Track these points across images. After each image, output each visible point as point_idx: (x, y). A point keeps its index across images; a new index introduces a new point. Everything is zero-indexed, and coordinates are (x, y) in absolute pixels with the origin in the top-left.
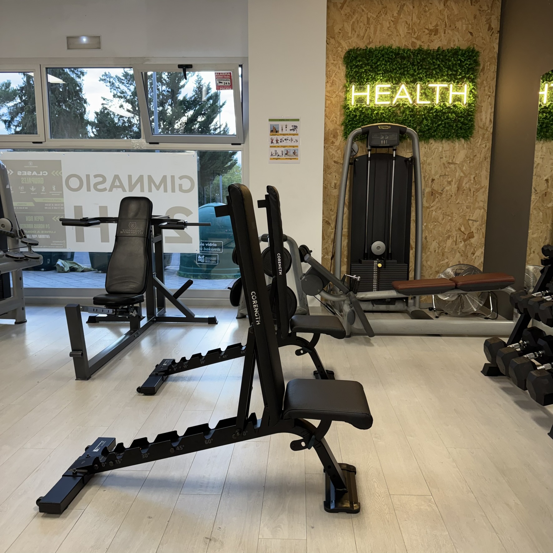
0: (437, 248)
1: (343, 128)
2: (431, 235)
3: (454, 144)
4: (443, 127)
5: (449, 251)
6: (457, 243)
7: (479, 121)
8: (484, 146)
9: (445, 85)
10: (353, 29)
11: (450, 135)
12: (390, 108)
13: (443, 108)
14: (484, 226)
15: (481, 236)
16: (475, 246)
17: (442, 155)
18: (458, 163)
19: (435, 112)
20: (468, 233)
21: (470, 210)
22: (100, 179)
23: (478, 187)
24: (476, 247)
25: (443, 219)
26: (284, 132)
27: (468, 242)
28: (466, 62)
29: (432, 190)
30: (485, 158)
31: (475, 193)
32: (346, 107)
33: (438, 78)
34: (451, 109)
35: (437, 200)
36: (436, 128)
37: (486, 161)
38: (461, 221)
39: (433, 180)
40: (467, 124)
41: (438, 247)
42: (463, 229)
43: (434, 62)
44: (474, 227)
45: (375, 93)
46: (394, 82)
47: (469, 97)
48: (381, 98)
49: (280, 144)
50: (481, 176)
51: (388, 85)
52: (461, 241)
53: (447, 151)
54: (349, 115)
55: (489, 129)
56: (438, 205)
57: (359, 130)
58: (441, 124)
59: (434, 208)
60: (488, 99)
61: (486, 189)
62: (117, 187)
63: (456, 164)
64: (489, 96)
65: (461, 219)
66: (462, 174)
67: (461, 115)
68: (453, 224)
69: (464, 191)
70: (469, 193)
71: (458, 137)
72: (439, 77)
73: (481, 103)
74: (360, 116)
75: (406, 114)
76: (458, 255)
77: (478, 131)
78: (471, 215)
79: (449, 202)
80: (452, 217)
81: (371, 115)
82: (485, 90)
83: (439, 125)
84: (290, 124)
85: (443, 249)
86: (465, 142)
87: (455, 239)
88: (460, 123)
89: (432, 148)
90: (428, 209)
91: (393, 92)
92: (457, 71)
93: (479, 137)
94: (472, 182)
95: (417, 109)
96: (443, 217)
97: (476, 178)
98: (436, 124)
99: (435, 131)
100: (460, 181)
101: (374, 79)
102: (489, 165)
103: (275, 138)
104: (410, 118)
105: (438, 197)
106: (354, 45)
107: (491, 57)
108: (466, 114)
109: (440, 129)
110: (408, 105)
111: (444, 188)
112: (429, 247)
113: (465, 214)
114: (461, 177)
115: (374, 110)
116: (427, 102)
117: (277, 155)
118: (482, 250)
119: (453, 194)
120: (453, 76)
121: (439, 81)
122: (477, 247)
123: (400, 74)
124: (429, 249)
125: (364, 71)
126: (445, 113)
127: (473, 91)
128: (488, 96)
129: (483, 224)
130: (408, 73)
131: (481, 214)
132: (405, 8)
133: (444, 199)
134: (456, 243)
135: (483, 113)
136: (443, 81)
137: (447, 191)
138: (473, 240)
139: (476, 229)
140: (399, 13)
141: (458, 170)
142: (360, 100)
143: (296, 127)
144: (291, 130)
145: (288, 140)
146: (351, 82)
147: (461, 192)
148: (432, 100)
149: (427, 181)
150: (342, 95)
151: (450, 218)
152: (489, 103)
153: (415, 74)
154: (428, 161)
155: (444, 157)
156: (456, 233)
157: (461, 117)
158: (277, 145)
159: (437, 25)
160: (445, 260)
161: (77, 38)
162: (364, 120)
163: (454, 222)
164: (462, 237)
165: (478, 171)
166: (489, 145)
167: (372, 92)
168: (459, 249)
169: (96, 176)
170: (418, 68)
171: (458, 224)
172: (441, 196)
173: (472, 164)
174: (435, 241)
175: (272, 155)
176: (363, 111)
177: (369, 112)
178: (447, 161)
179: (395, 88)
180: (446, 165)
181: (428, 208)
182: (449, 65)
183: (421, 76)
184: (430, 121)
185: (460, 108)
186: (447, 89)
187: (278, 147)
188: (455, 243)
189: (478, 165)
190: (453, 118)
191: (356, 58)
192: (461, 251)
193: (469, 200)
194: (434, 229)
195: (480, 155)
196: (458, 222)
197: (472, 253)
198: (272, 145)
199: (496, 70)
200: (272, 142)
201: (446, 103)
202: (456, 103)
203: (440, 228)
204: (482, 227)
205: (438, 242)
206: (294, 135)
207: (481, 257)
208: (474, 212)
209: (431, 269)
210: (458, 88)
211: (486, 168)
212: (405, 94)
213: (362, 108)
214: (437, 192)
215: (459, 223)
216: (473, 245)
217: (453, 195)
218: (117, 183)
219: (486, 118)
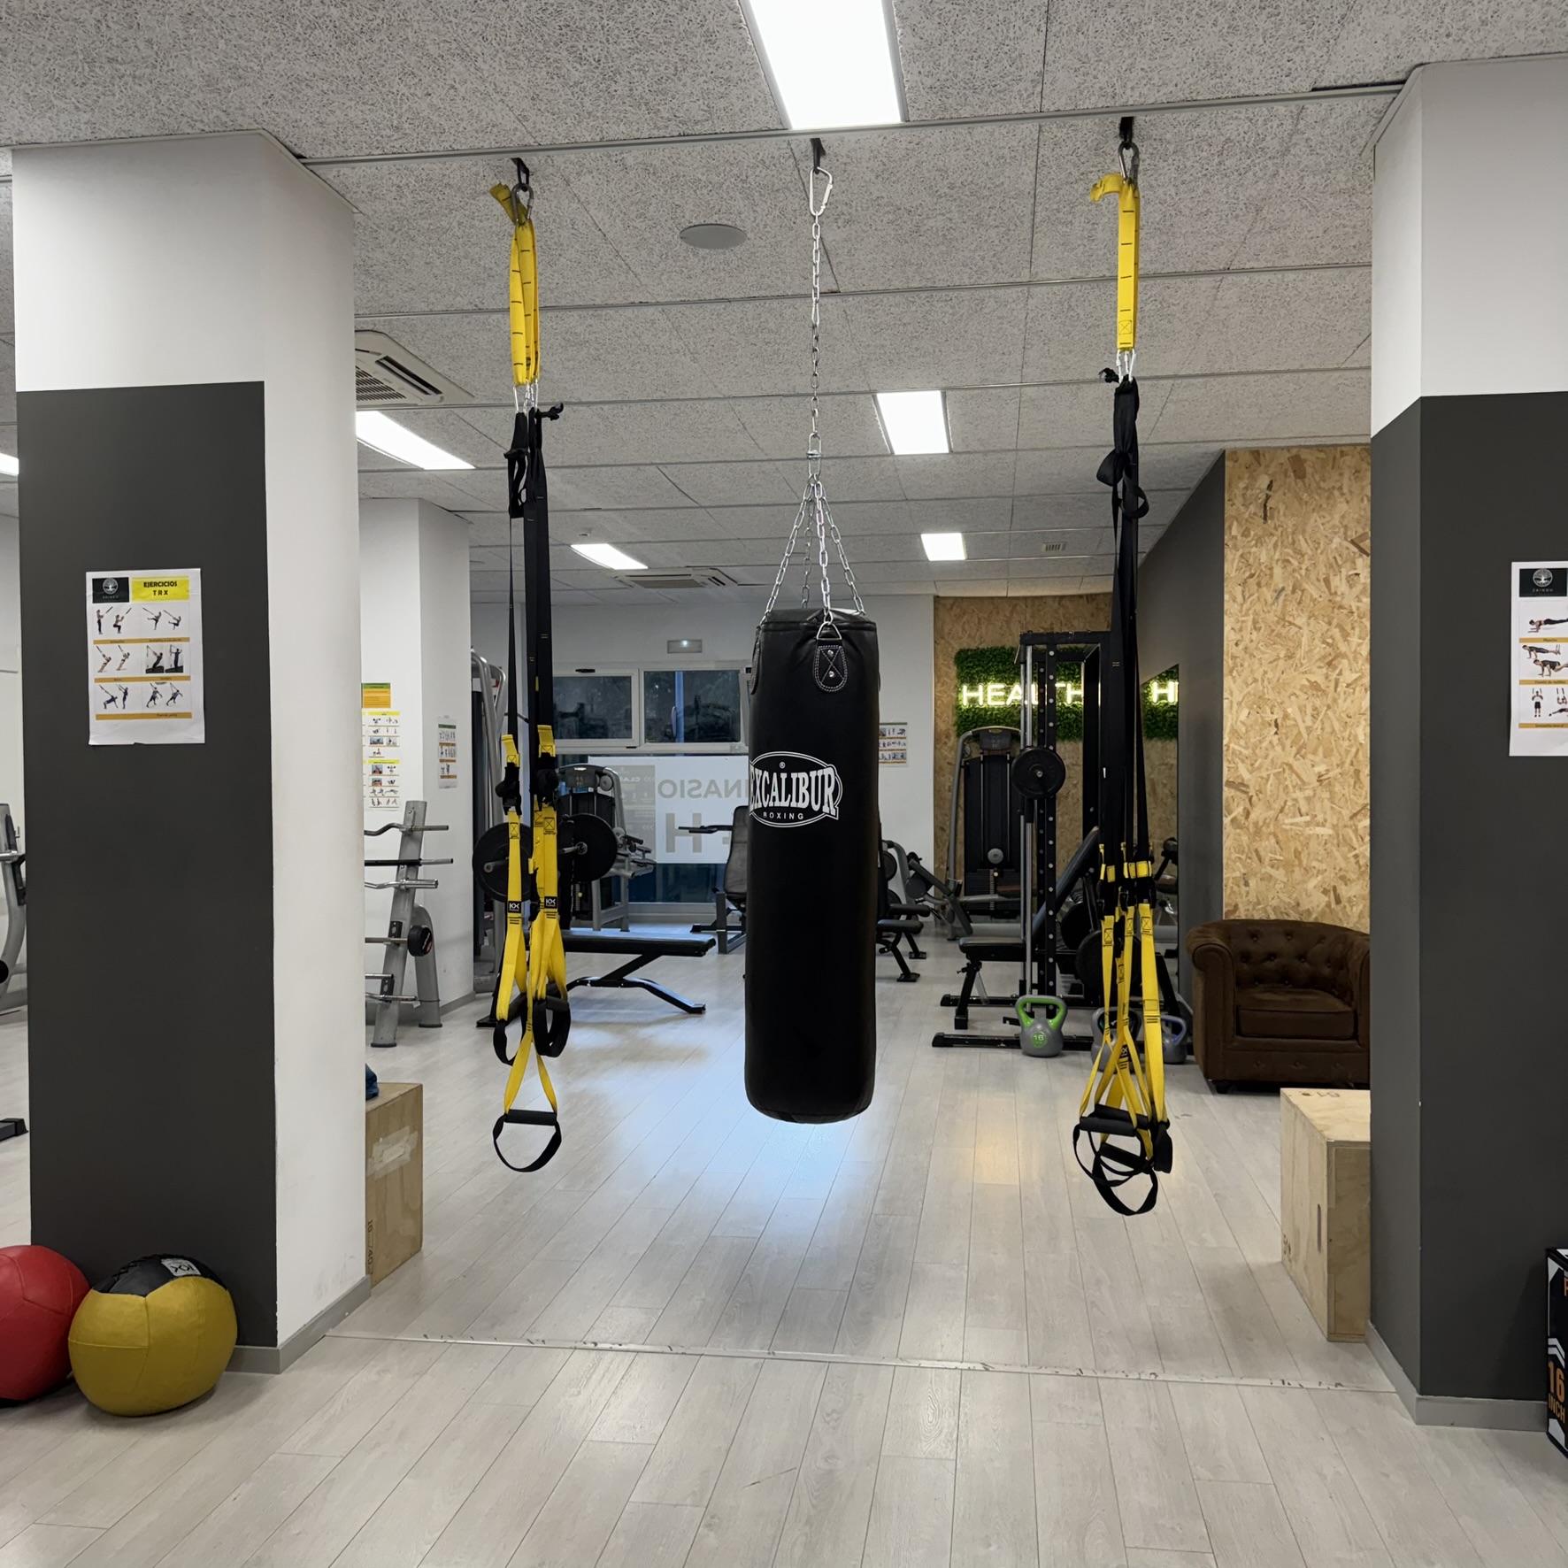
1: (956, 727)
9: (1064, 684)
10: (964, 629)
12: (1004, 709)
13: (1065, 709)
22: (695, 785)
26: (892, 735)
32: (958, 707)
34: (1070, 709)
45: (988, 694)
46: (1007, 682)
48: (995, 698)
49: (888, 748)
51: (1002, 686)
54: (962, 716)
57: (970, 733)
62: (713, 793)
67: (1078, 714)
74: (973, 717)
81: (985, 715)
84: (898, 728)
91: (1007, 693)
103: (882, 741)
106: (965, 646)
108: (1082, 713)
115: (988, 711)
117: (884, 759)
120: (1071, 676)
123: (1011, 674)
125: (975, 671)
126: (1067, 713)
136: (1063, 680)
142: (973, 701)
143: (903, 731)
144: (898, 733)
145: (895, 743)
146: (962, 682)
150: (954, 695)
157: (1078, 717)
158: (885, 748)
161: (679, 641)
162: (976, 722)
167: (985, 692)
169: (690, 782)
176: (976, 712)
179: (1008, 688)
185: (1077, 708)
187: (885, 750)
190: (1072, 718)
191: (967, 658)
201: (1067, 703)
202: (1074, 704)
206: (901, 738)
210: (1075, 686)
212: (1019, 694)
213: (975, 709)
218: (713, 789)
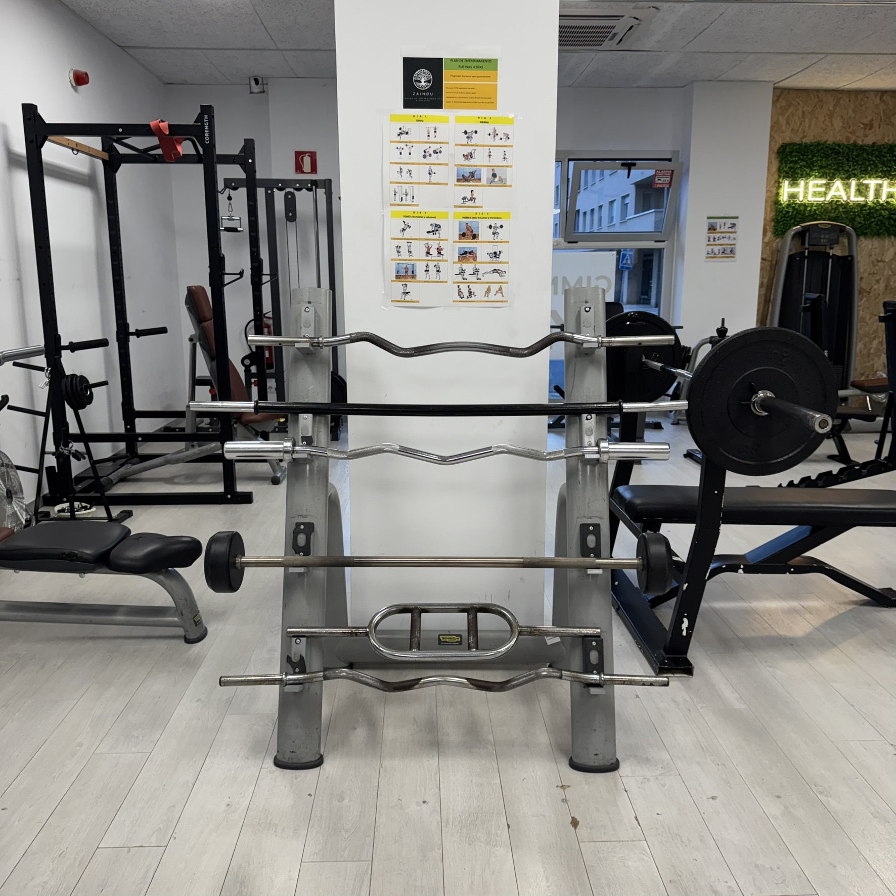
1: (773, 224)
3: (884, 242)
4: (875, 224)
9: (879, 181)
11: (881, 233)
12: (822, 205)
13: (876, 205)
17: (872, 253)
18: (887, 260)
19: (868, 209)
26: (722, 230)
29: (860, 288)
32: (777, 203)
33: (872, 174)
34: (884, 206)
36: (868, 225)
39: (862, 278)
43: (869, 158)
45: (808, 189)
46: (828, 178)
48: (815, 194)
49: (717, 242)
51: (824, 181)
53: (876, 248)
54: (782, 211)
56: (865, 304)
57: (799, 228)
58: (875, 221)
63: (885, 262)
67: (893, 212)
71: (889, 235)
72: (874, 173)
74: (792, 212)
75: (839, 210)
79: (877, 301)
81: (804, 211)
83: (872, 222)
84: (729, 222)
86: (894, 240)
88: (893, 220)
91: (826, 188)
92: (891, 167)
95: (850, 206)
98: (868, 221)
99: (867, 228)
100: (888, 280)
101: (808, 176)
103: (712, 235)
104: (843, 216)
105: (865, 296)
106: (788, 140)
109: (872, 227)
110: (842, 202)
111: (872, 287)
114: (890, 275)
115: (807, 207)
116: (861, 199)
117: (713, 253)
119: (880, 292)
120: (887, 173)
121: (874, 178)
123: (835, 169)
125: (799, 166)
126: (877, 210)
130: (843, 169)
132: (841, 102)
133: (872, 298)
136: (877, 177)
137: (875, 290)
140: (835, 107)
141: (887, 268)
142: (793, 196)
143: (734, 225)
144: (729, 228)
145: (725, 238)
146: (784, 177)
147: (889, 291)
148: (866, 197)
150: (773, 190)
153: (850, 170)
155: (873, 255)
157: (894, 214)
158: (715, 243)
159: (872, 120)
162: (796, 216)
167: (806, 188)
170: (853, 164)
172: (869, 295)
175: (708, 253)
176: (796, 208)
177: (802, 208)
178: (876, 259)
179: (828, 184)
180: (875, 263)
182: (884, 161)
183: (856, 172)
184: (862, 219)
185: (893, 205)
186: (881, 185)
187: (715, 245)
190: (885, 215)
191: (791, 153)
198: (709, 243)
200: (709, 241)
201: (880, 200)
202: (889, 200)
206: (732, 232)
210: (892, 184)
212: (839, 190)
213: (795, 204)
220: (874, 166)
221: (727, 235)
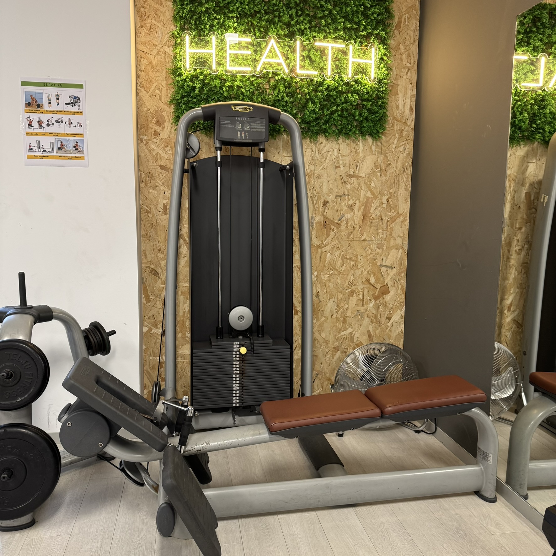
0: (335, 311)
2: (325, 291)
3: (356, 145)
4: (339, 115)
5: (353, 315)
6: (365, 302)
7: (395, 108)
8: (401, 149)
9: (341, 45)
11: (350, 130)
12: (252, 79)
13: (339, 84)
14: (404, 275)
15: (399, 291)
16: (391, 306)
17: (339, 163)
18: (363, 175)
19: (326, 89)
20: (380, 286)
21: (383, 250)
23: (394, 214)
24: (392, 308)
25: (343, 265)
27: (381, 300)
28: (373, 9)
29: (324, 218)
30: (404, 169)
31: (388, 223)
32: (176, 72)
33: (330, 33)
34: (352, 86)
35: (332, 234)
36: (328, 116)
37: (405, 173)
38: (369, 267)
39: (325, 203)
40: (376, 113)
41: (335, 309)
42: (372, 280)
43: (322, 6)
44: (390, 277)
45: (226, 52)
46: (258, 34)
47: (379, 68)
48: (237, 60)
49: (47, 130)
50: (397, 198)
51: (248, 39)
52: (370, 300)
53: (346, 156)
54: (182, 87)
55: (409, 123)
56: (333, 243)
57: (197, 111)
58: (336, 111)
59: (328, 248)
60: (407, 73)
61: (405, 218)
63: (360, 177)
64: (409, 70)
65: (369, 264)
66: (369, 194)
67: (366, 96)
68: (358, 272)
69: (373, 221)
70: (381, 224)
71: (363, 134)
72: (332, 31)
73: (396, 80)
74: (201, 89)
75: (279, 89)
76: (366, 320)
77: (393, 125)
78: (385, 258)
79: (351, 237)
80: (356, 262)
81: (221, 88)
82: (401, 59)
83: (332, 113)
84: (66, 94)
85: (344, 312)
86: (373, 143)
87: (361, 296)
88: (367, 110)
89: (322, 151)
90: (319, 249)
91: (256, 52)
92: (358, 24)
93: (395, 135)
94: (385, 206)
95: (296, 83)
96: (343, 261)
97: (390, 200)
98: (328, 110)
99: (327, 122)
100: (367, 204)
101: (223, 27)
102: (410, 180)
103: (35, 117)
104: (286, 99)
105: (333, 230)
107: (410, 5)
108: (374, 96)
109: (334, 119)
110: (282, 75)
111: (343, 216)
112: (322, 309)
113: (375, 257)
114: (368, 198)
115: (226, 81)
116: (313, 73)
117: (42, 150)
118: (402, 312)
119: (356, 225)
120: (353, 32)
121: (332, 38)
122: (394, 308)
123: (268, 21)
124: (323, 312)
125: (204, 10)
126: (341, 93)
127: (385, 58)
128: (407, 70)
129: (402, 272)
130: (280, 21)
131: (399, 257)
133: (344, 233)
134: (363, 301)
135: (401, 95)
136: (338, 38)
137: (347, 221)
138: (387, 298)
139: (393, 281)
141: (363, 188)
142: (201, 62)
144: (67, 104)
145: (62, 122)
146: (182, 29)
147: (369, 223)
148: (321, 69)
149: (317, 205)
150: (169, 51)
151: (352, 263)
152: (408, 80)
153: (293, 22)
154: (316, 172)
155: (341, 167)
156: (362, 287)
157: (368, 100)
158: (41, 130)
160: (347, 329)
162: (209, 96)
163: (359, 269)
164: (371, 293)
165: (394, 189)
166: (410, 147)
167: (221, 48)
168: (367, 312)
170: (297, 13)
171: (366, 272)
172: (338, 228)
173: (384, 179)
174: (332, 300)
175: (31, 149)
176: (206, 81)
177: (217, 82)
178: (346, 173)
179: (259, 44)
180: (346, 179)
181: (319, 247)
182: (347, 12)
183: (303, 27)
184: (318, 105)
185: (366, 85)
186: (345, 53)
188: (361, 302)
189: (393, 180)
190: (354, 101)
192: (371, 315)
193: (381, 235)
194: (330, 280)
195: (397, 162)
196: (365, 270)
197: (387, 318)
198: (31, 130)
199: (418, 28)
200: (30, 125)
201: (343, 75)
202: (359, 77)
203: (339, 278)
204: (400, 277)
205: (336, 300)
206: (74, 113)
207: (400, 323)
208: (389, 254)
209: (327, 344)
210: (362, 52)
211: (405, 185)
212: (276, 55)
213: (205, 76)
214: (332, 223)
215: (367, 270)
216: (388, 305)
217: (357, 227)
219: (405, 104)
220: (332, 20)
221: (66, 118)
